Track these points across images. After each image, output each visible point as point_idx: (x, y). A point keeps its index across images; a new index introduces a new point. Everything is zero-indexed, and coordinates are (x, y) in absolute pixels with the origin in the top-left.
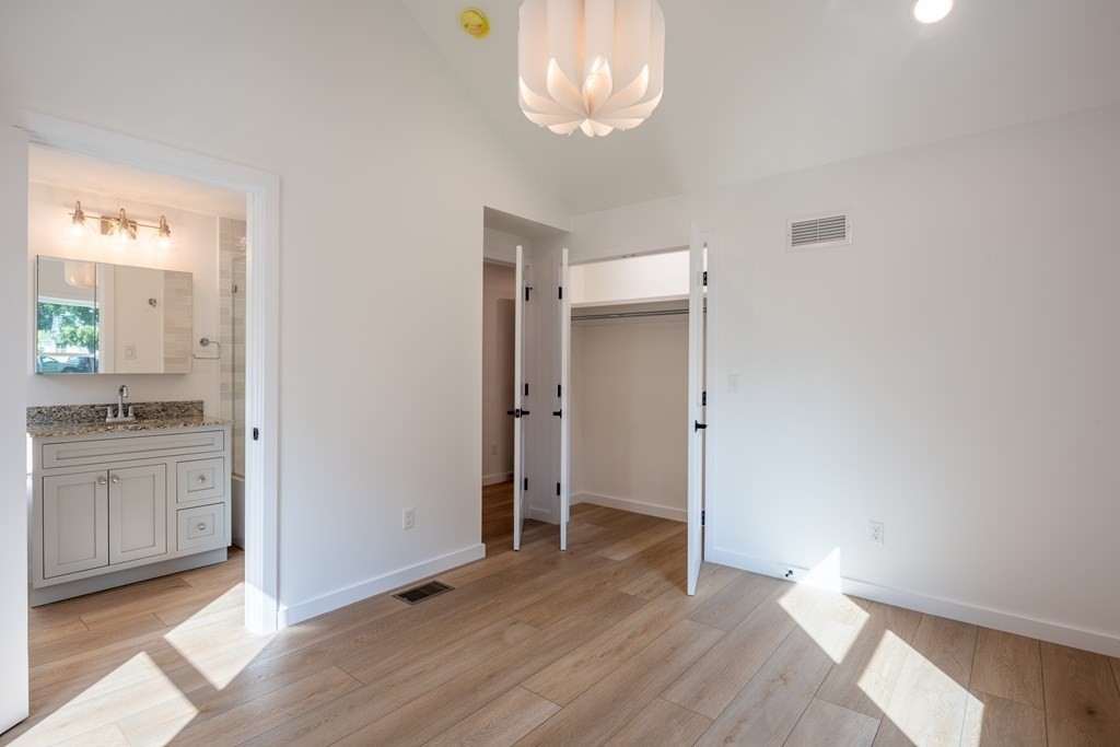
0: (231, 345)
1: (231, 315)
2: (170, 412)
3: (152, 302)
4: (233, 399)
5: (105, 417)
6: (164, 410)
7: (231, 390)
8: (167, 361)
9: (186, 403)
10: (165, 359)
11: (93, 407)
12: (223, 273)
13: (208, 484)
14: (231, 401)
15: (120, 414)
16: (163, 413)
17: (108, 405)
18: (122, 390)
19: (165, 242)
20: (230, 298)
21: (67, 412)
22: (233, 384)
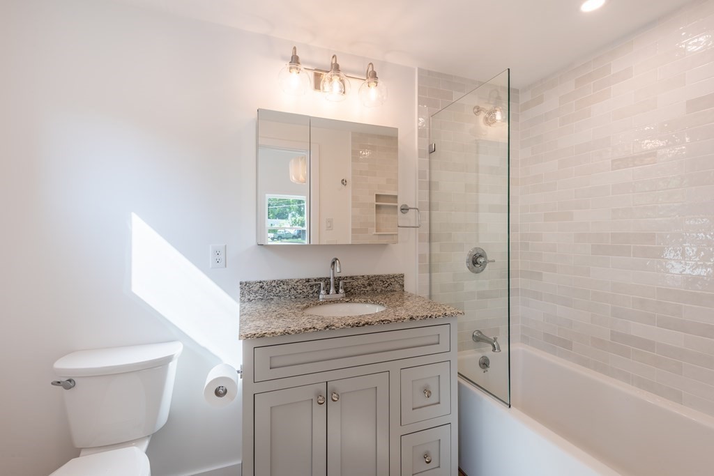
0: (428, 212)
1: (428, 180)
2: (375, 287)
3: (344, 182)
4: (430, 272)
5: (318, 292)
6: (370, 285)
7: (428, 263)
8: (354, 231)
9: (389, 277)
10: (353, 229)
11: (308, 281)
12: (421, 132)
13: (433, 399)
14: (428, 274)
15: (332, 290)
16: (368, 288)
17: (320, 279)
18: (333, 263)
19: (373, 93)
20: (427, 160)
21: (285, 287)
22: (430, 255)
